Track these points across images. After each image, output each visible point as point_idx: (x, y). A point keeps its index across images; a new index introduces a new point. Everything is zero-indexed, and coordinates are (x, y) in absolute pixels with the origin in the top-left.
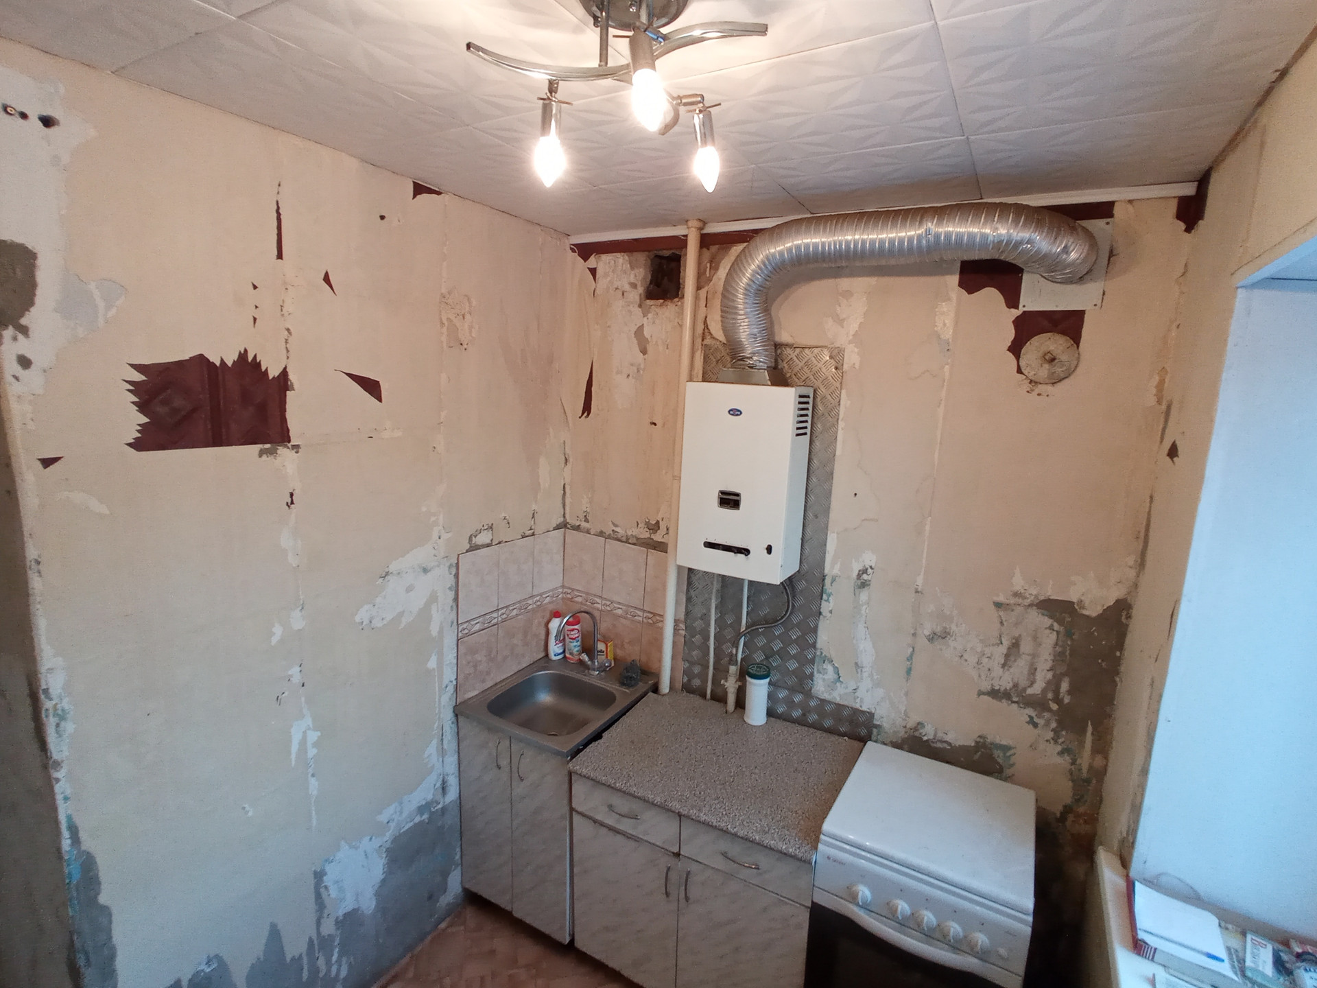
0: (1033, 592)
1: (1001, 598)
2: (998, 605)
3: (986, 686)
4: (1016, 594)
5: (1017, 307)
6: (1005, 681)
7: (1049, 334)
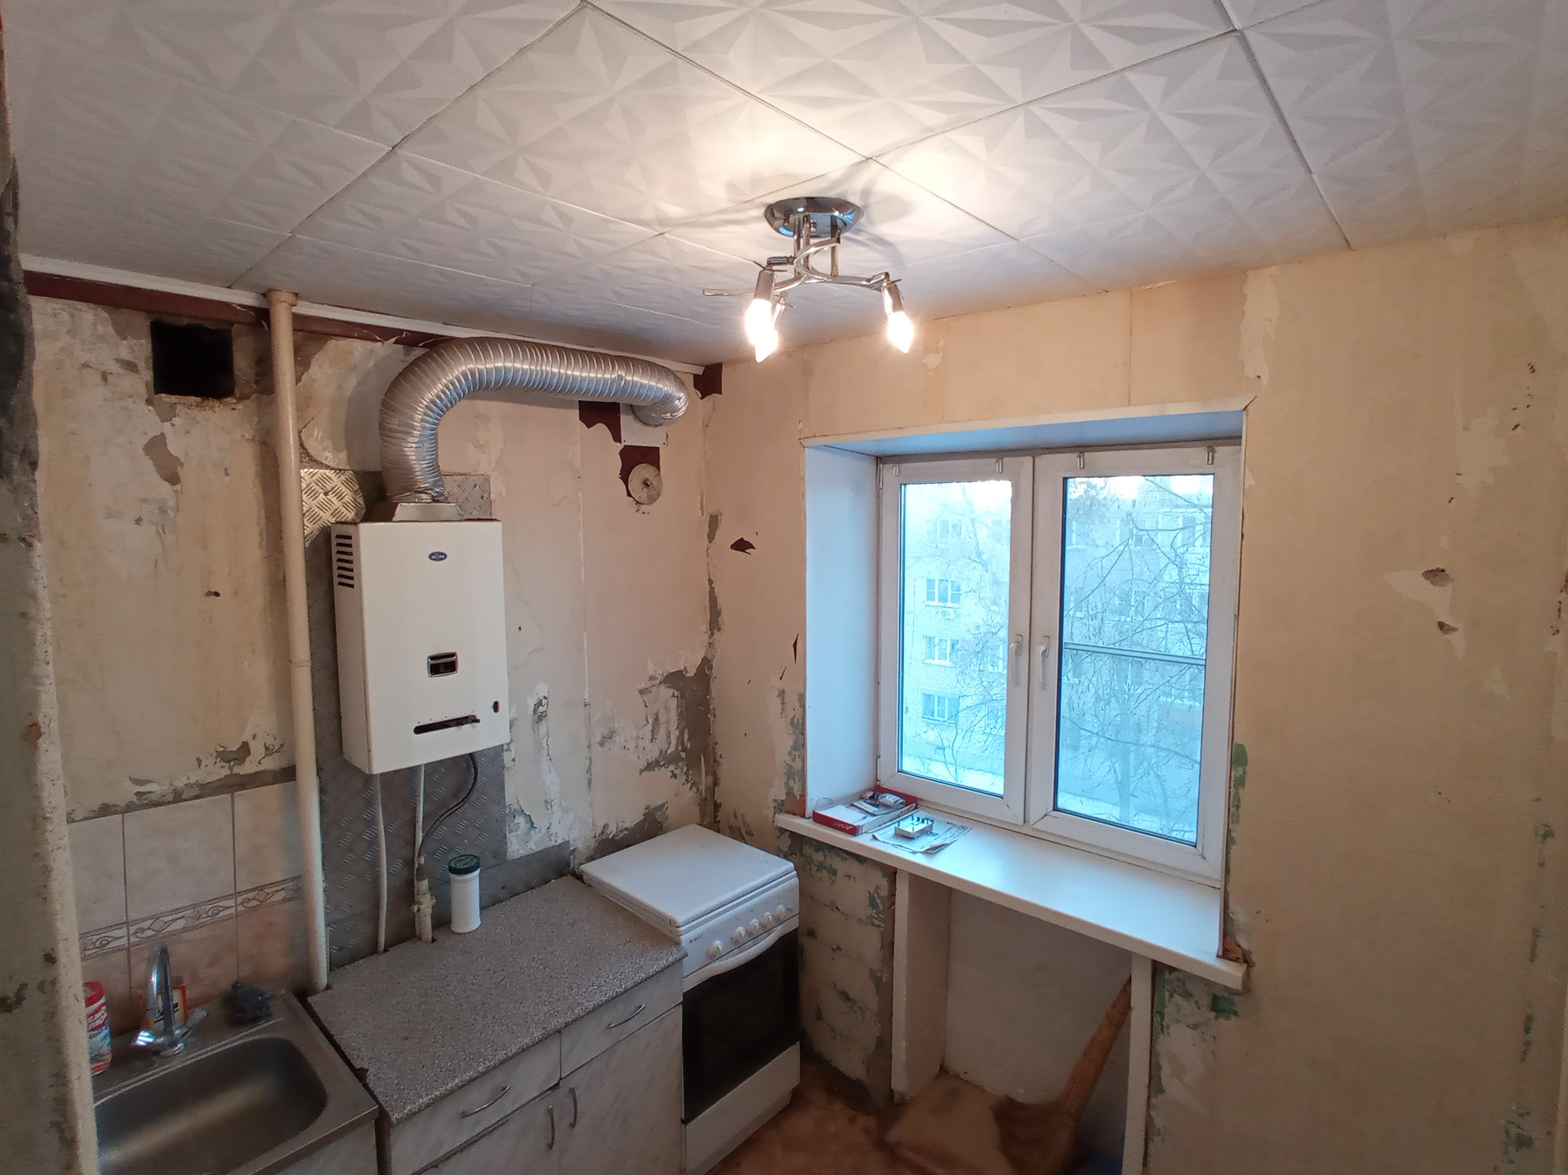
0: (660, 673)
1: (643, 686)
2: (642, 692)
3: (643, 765)
4: (652, 678)
5: (620, 442)
6: (653, 753)
7: (644, 465)
